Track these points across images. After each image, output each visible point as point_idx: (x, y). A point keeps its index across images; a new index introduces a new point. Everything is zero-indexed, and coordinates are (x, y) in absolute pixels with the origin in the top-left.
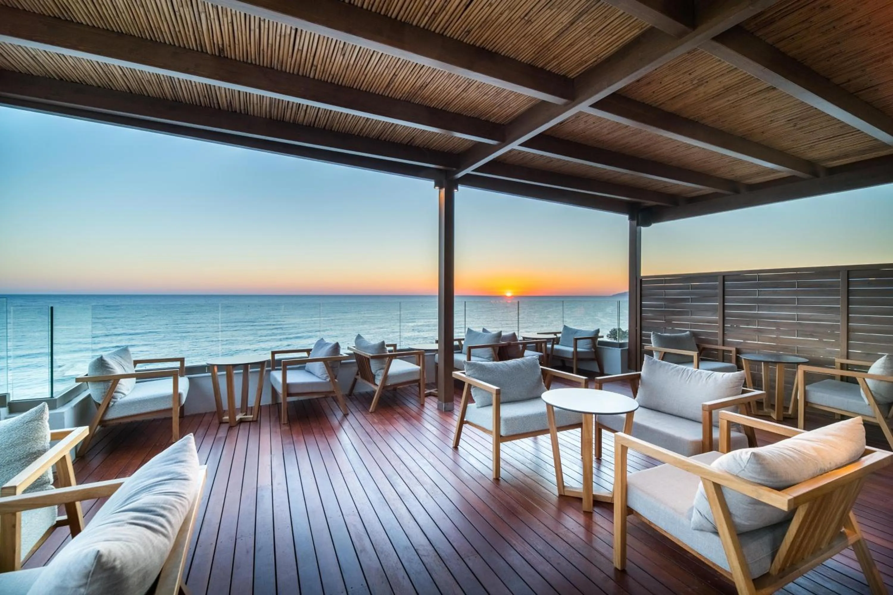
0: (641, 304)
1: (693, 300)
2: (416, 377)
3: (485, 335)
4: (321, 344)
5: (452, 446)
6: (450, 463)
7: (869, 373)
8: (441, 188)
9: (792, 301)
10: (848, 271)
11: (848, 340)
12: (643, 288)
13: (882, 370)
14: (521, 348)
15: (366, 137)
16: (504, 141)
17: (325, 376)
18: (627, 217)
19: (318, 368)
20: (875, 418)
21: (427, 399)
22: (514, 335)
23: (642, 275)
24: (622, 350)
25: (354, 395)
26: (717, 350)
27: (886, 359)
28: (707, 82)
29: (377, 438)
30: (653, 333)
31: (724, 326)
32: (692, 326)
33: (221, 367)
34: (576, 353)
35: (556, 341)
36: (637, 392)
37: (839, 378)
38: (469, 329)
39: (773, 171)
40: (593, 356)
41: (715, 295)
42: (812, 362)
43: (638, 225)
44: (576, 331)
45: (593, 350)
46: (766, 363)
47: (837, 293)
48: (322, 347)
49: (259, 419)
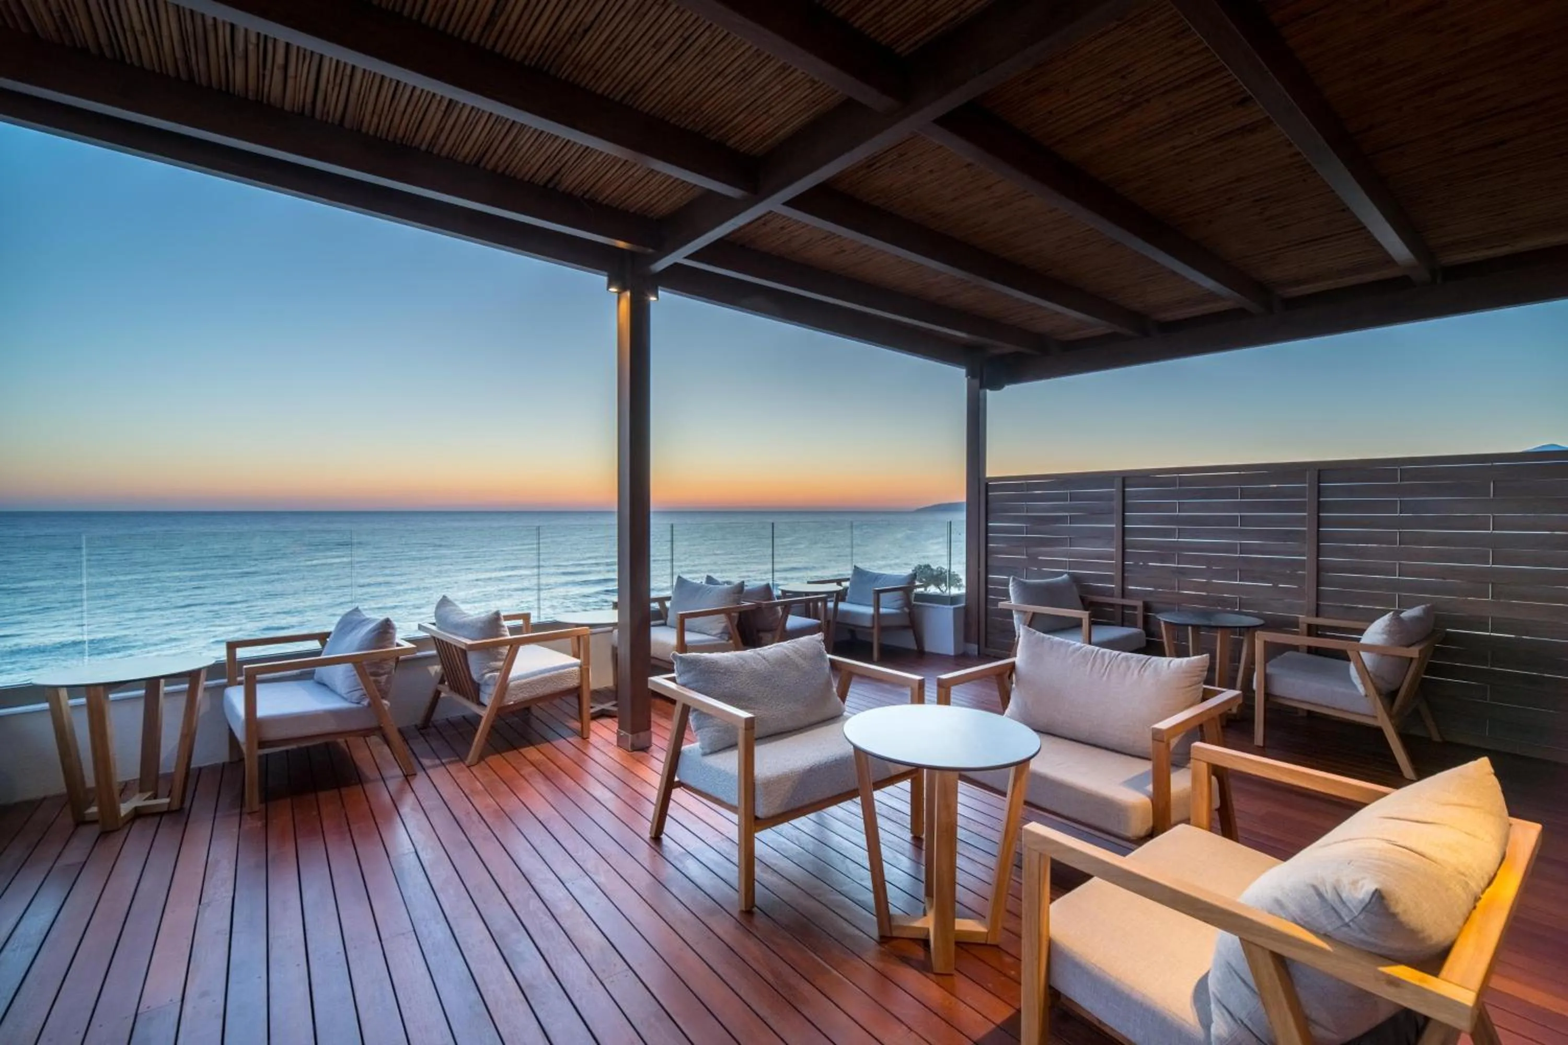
0: (987, 526)
1: (1073, 520)
2: (573, 683)
3: (710, 590)
4: (350, 622)
5: (647, 836)
6: (642, 880)
7: (1362, 642)
8: (623, 289)
9: (1232, 521)
10: (1319, 471)
11: (1318, 584)
12: (990, 498)
13: (1385, 636)
14: (781, 613)
15: (447, 158)
16: (757, 193)
17: (357, 694)
18: (962, 371)
19: (340, 675)
20: (1375, 717)
21: (594, 725)
22: (768, 586)
23: (988, 475)
24: (955, 609)
25: (435, 727)
26: (1111, 605)
27: (1392, 619)
28: (1148, 101)
29: (478, 831)
30: (1014, 579)
31: (1123, 565)
32: (1071, 565)
33: (74, 690)
34: (877, 616)
35: (840, 596)
36: (1009, 698)
37: (1305, 649)
38: (679, 577)
39: (1212, 296)
40: (906, 622)
41: (1111, 512)
42: (1271, 625)
43: (983, 386)
44: (876, 577)
45: (906, 610)
46: (1196, 628)
47: (1300, 507)
48: (353, 629)
49: (187, 804)
